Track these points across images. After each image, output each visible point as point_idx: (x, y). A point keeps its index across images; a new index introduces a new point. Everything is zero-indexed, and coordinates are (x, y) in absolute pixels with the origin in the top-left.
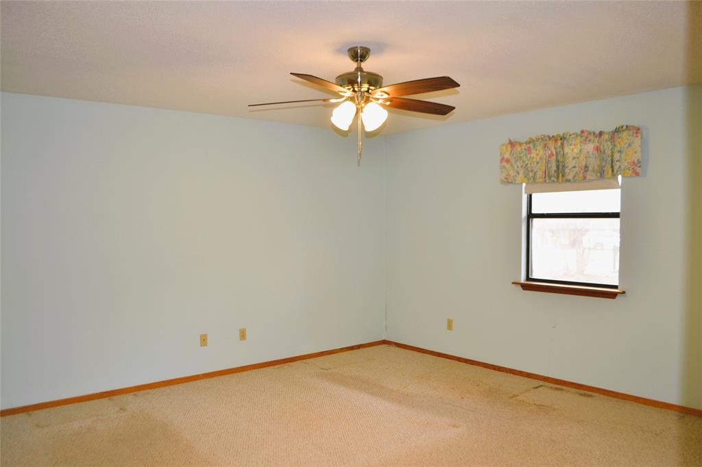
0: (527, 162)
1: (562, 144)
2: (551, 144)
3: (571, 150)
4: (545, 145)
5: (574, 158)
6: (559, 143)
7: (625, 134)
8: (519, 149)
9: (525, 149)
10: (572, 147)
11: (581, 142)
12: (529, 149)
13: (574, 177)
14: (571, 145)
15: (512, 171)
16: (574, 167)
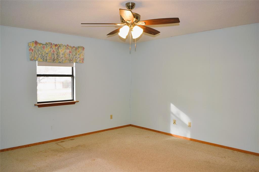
0: (42, 52)
1: (58, 48)
2: (54, 47)
3: (61, 51)
4: (51, 47)
5: (62, 54)
6: (57, 47)
7: (80, 49)
8: (39, 46)
9: (42, 47)
10: (62, 50)
11: (65, 49)
12: (44, 47)
13: (62, 61)
14: (61, 49)
15: (36, 55)
16: (62, 57)
